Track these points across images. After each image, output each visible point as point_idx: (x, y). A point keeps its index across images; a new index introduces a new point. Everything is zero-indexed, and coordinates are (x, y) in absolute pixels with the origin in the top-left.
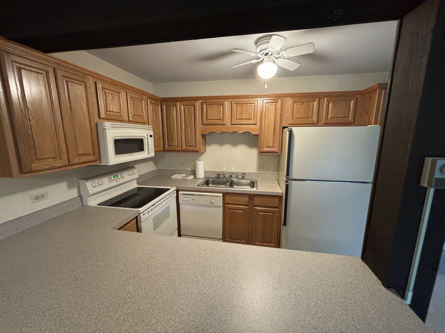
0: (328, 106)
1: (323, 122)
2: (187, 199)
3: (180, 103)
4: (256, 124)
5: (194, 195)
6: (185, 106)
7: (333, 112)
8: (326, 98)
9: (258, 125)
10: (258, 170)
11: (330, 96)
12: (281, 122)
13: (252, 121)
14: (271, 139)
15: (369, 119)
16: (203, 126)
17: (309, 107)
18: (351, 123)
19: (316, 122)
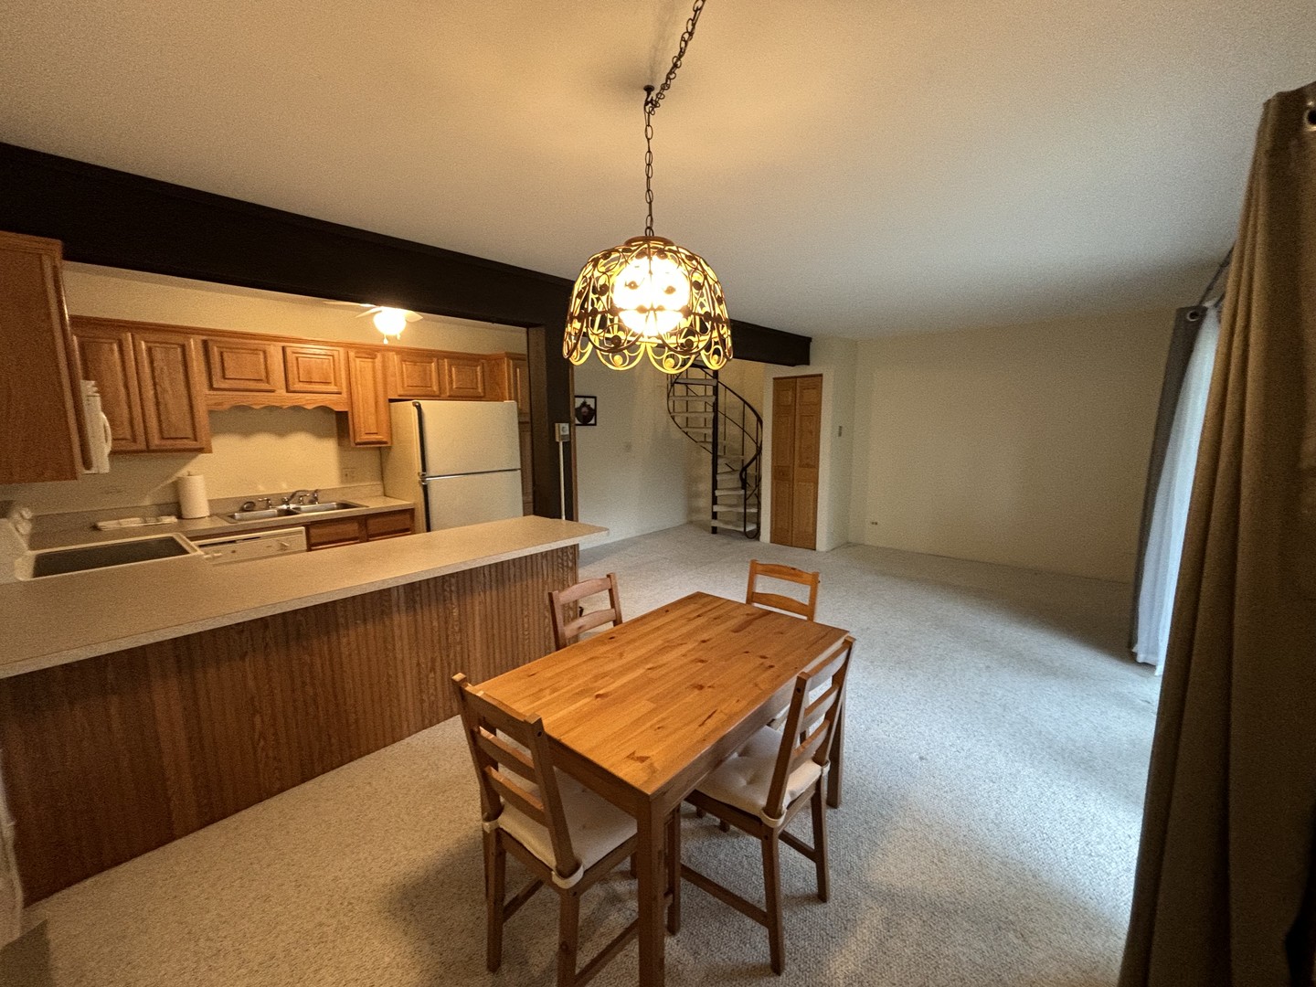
0: (450, 371)
1: (448, 394)
2: (216, 555)
3: (132, 335)
4: (340, 393)
5: (233, 542)
6: (149, 344)
7: (458, 381)
8: (446, 360)
9: (345, 395)
10: (342, 482)
11: (455, 357)
12: (386, 392)
13: (332, 388)
14: (372, 419)
15: (502, 393)
16: (212, 392)
17: (425, 370)
18: (481, 397)
19: (437, 393)
